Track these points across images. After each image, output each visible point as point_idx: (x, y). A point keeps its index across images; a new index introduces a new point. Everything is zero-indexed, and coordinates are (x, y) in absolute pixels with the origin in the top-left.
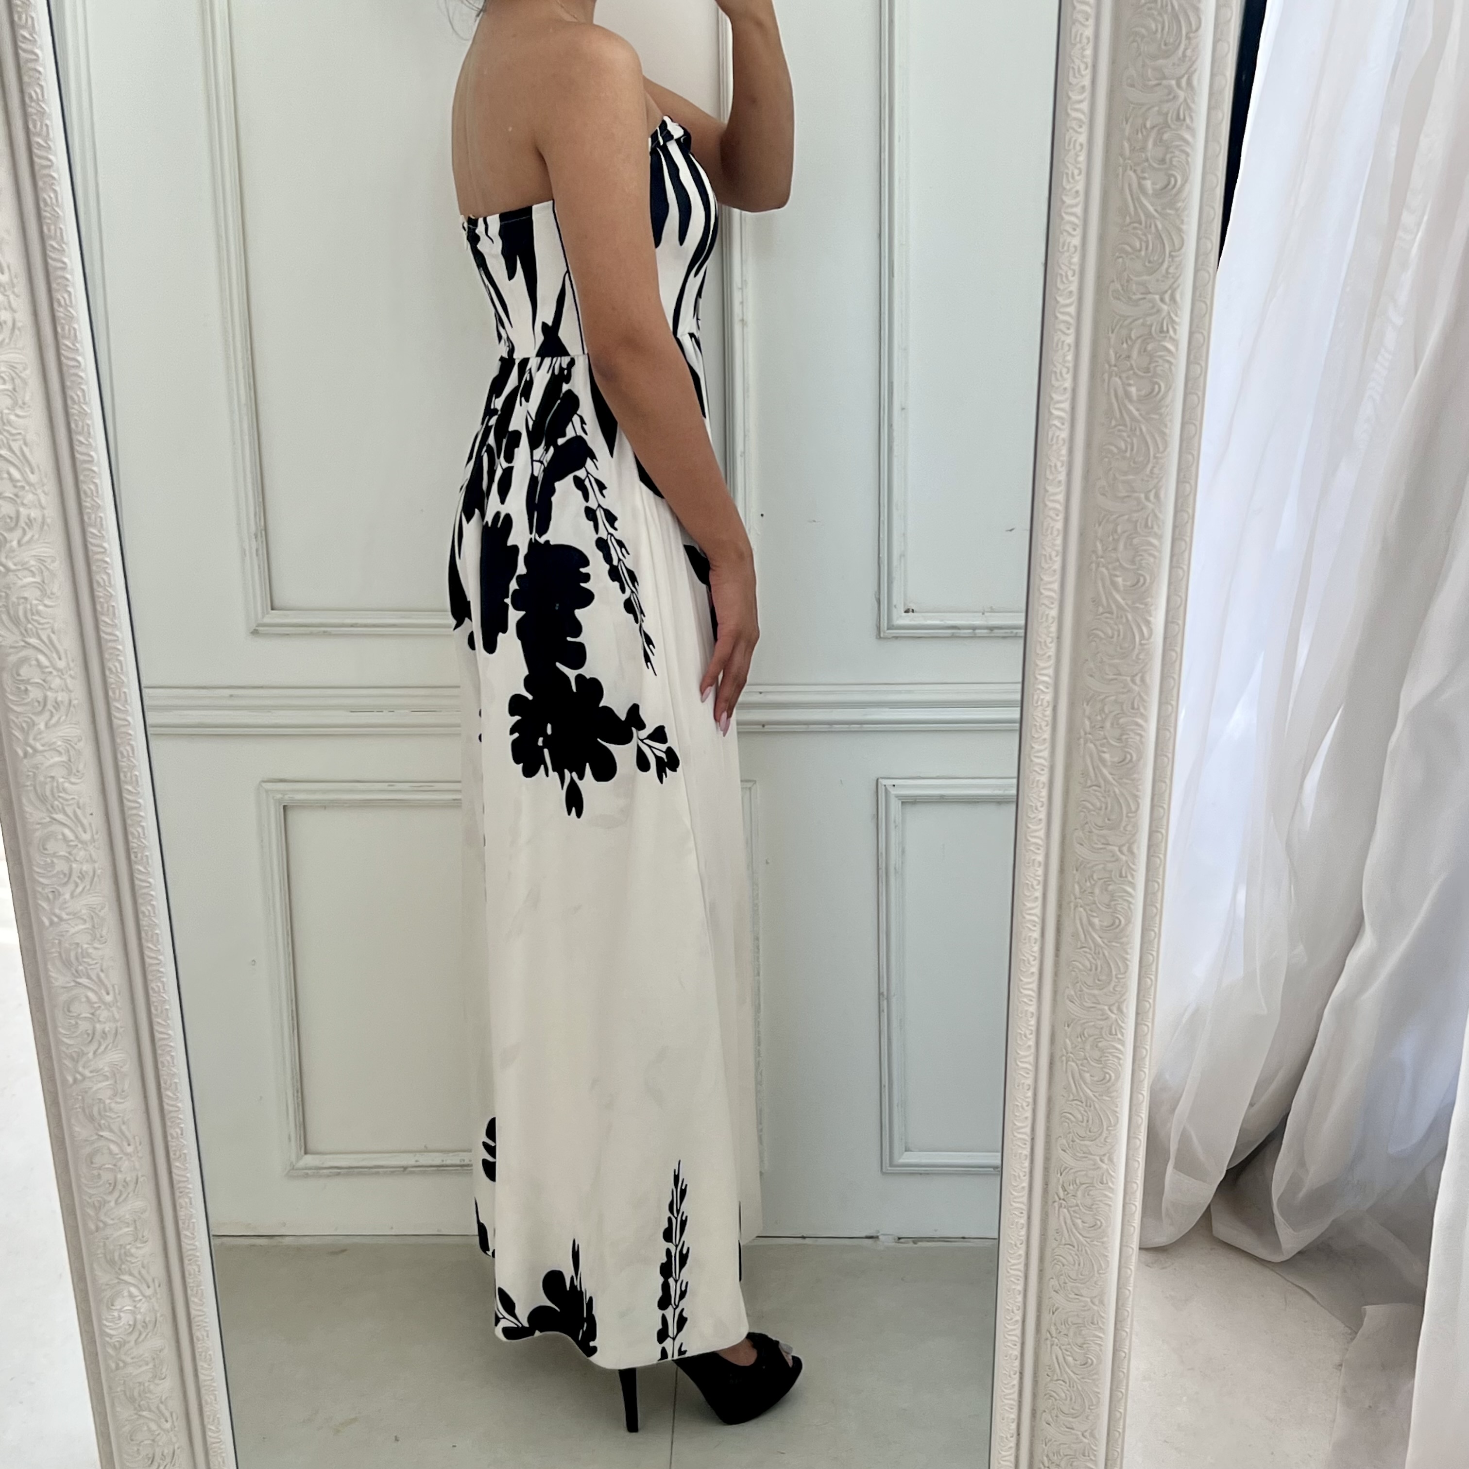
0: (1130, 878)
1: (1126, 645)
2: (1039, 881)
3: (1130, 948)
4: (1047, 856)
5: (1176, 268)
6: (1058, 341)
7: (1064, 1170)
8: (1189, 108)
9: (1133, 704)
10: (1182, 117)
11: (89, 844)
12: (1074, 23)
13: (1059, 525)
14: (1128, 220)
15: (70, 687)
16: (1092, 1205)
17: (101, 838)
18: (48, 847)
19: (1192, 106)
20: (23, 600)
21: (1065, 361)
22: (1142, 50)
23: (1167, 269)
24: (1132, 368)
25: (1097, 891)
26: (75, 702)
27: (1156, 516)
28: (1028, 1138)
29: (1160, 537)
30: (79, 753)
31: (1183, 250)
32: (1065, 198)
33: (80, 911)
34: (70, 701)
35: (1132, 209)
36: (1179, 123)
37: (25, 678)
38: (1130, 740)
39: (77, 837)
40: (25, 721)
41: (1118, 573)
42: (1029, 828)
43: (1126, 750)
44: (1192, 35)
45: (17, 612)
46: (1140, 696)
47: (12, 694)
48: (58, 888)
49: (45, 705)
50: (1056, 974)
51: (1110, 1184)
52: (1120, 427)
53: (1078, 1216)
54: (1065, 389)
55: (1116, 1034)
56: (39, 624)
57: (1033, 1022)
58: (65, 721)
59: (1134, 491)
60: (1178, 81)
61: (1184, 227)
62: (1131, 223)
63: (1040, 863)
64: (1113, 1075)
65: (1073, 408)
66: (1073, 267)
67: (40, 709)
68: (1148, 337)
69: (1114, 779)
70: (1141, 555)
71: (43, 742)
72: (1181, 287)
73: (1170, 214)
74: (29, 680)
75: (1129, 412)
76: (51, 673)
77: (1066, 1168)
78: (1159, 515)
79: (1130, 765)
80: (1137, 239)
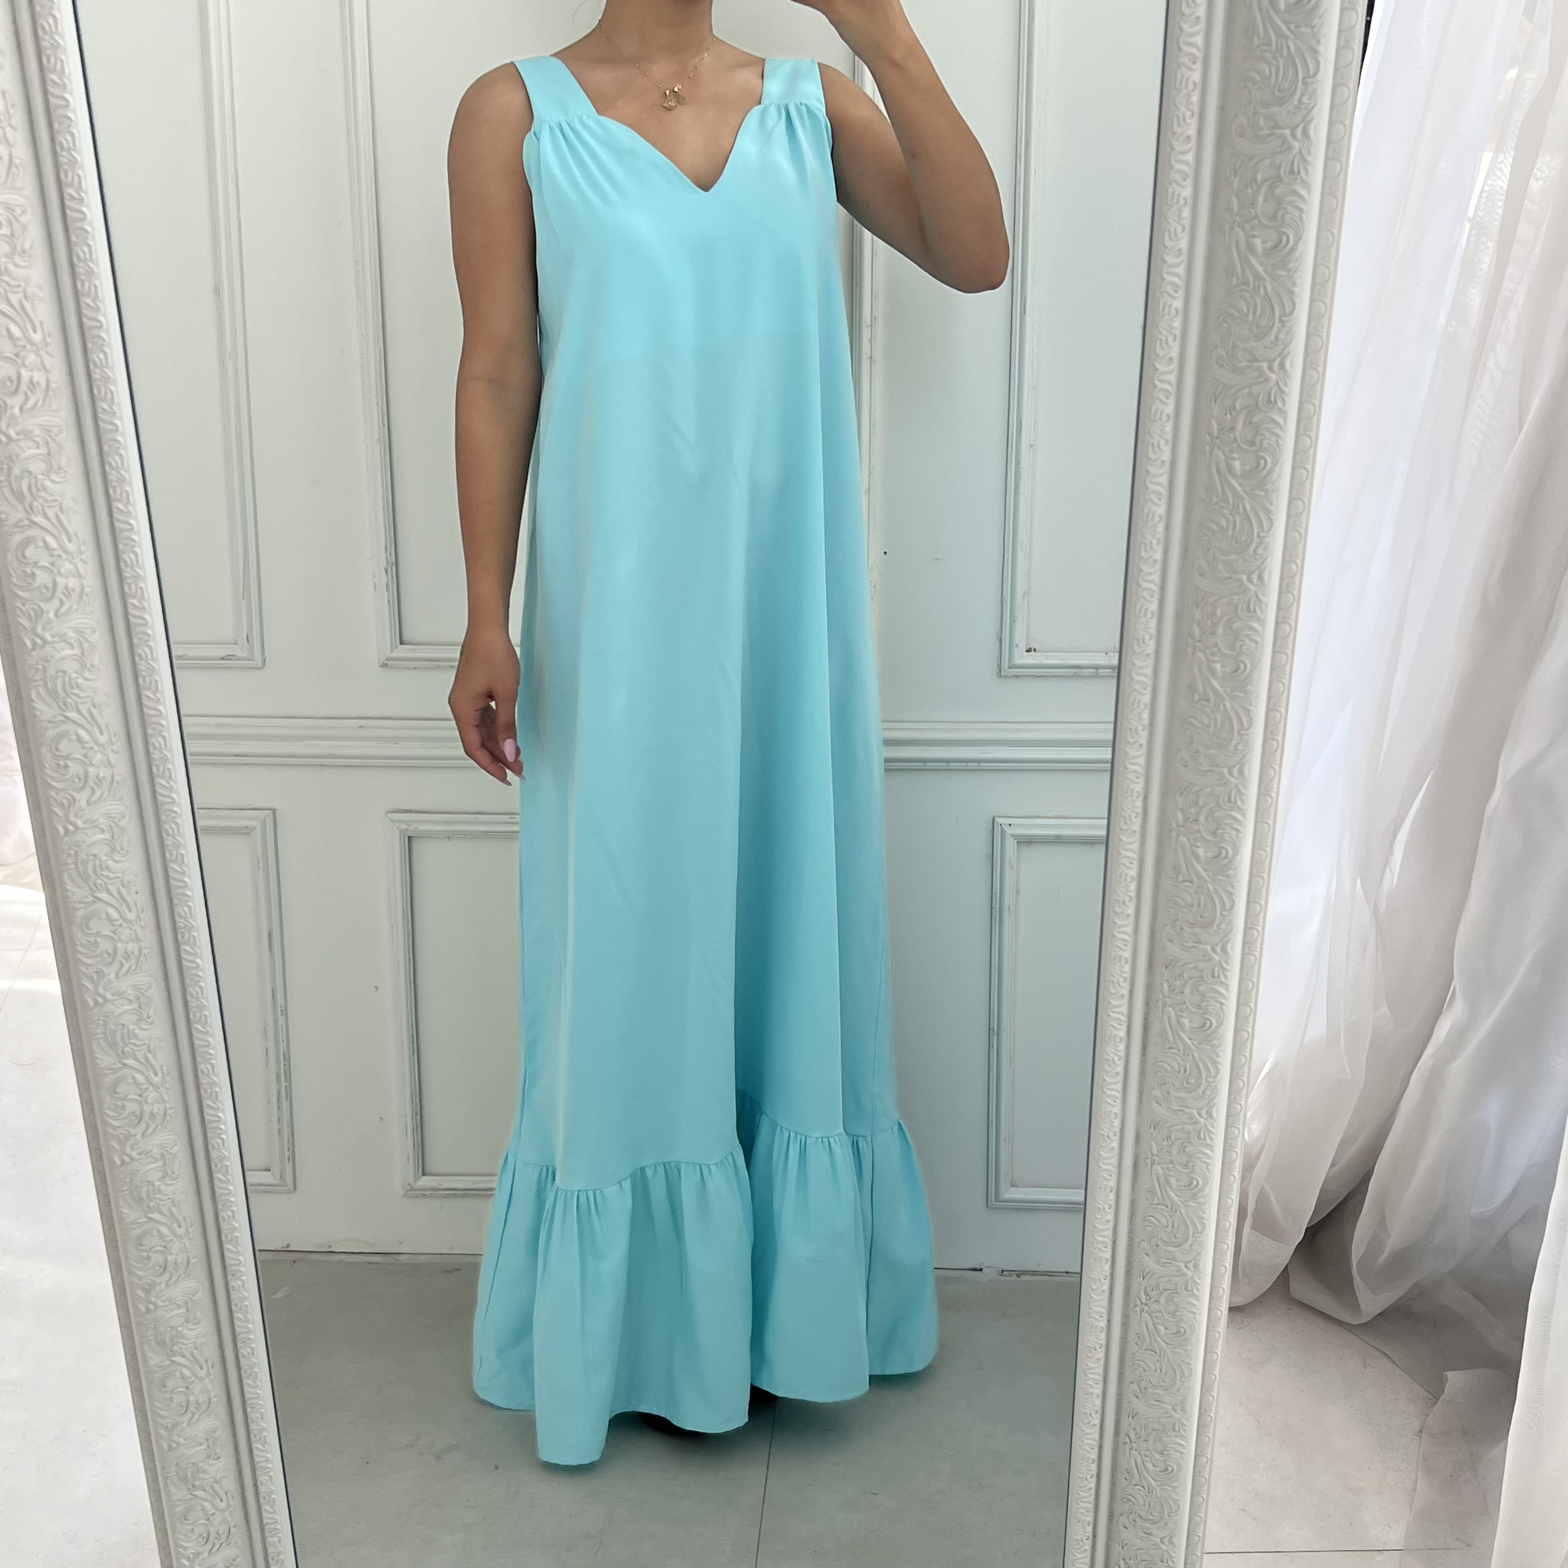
79: (1226, 861)
80: (1243, 302)
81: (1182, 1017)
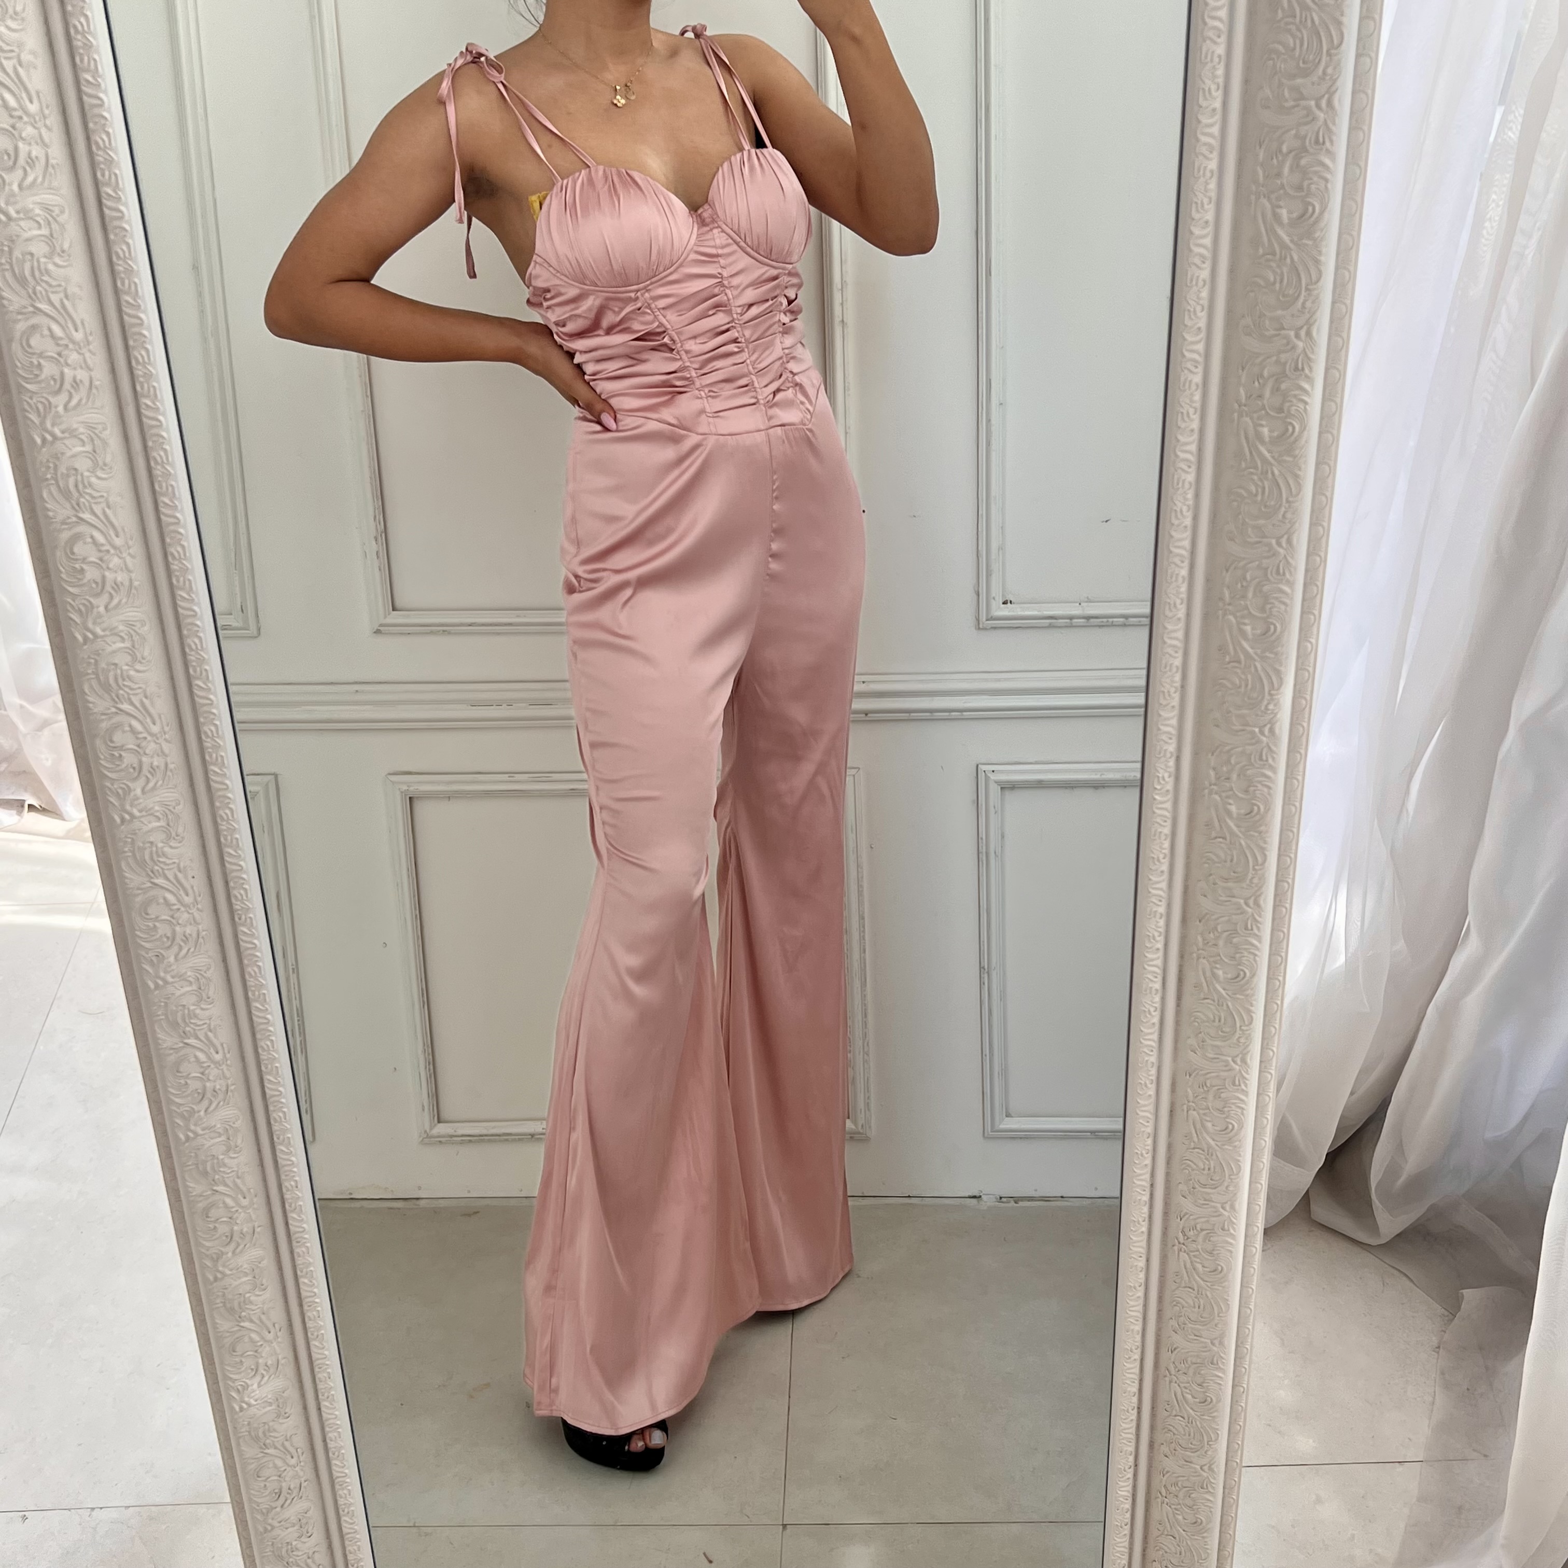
0: (1256, 931)
1: (1255, 695)
2: (1160, 933)
3: (1255, 1000)
4: (1169, 906)
5: (1313, 302)
6: (1186, 380)
7: (1184, 1216)
8: (1329, 130)
9: (1261, 755)
10: (1321, 140)
11: (191, 906)
12: (1205, 41)
13: (1184, 572)
14: (1261, 251)
15: (166, 751)
16: (1213, 1250)
17: (205, 901)
18: (150, 911)
19: (1333, 128)
20: (113, 667)
21: (1192, 401)
22: (1278, 69)
23: (1304, 304)
24: (1263, 408)
26: (171, 766)
27: (1288, 562)
28: (1147, 1185)
29: (1291, 584)
30: (178, 817)
31: (1320, 284)
32: (1193, 229)
33: (186, 973)
34: (166, 765)
35: (1265, 239)
36: (1317, 147)
37: (117, 745)
38: (1257, 792)
39: (179, 901)
40: (121, 788)
41: (1246, 621)
42: (1150, 879)
43: (1254, 801)
44: (1333, 51)
45: (107, 678)
46: (1269, 748)
47: (106, 759)
48: (162, 951)
49: (140, 771)
50: (1177, 1023)
51: (1232, 1231)
52: (1252, 470)
53: (1198, 1260)
54: (1192, 431)
55: (1240, 1085)
56: (132, 689)
57: (1153, 1071)
58: (161, 786)
59: (1264, 537)
60: (1318, 101)
61: (1322, 258)
62: (1263, 255)
63: (1161, 915)
64: (1236, 1125)
65: (1200, 449)
66: (1201, 302)
67: (136, 774)
68: (1281, 376)
69: (1240, 832)
70: (1273, 603)
71: (140, 807)
72: (1317, 324)
73: (1307, 245)
74: (123, 746)
75: (1260, 454)
76: (145, 738)
77: (1186, 1214)
78: (1290, 560)
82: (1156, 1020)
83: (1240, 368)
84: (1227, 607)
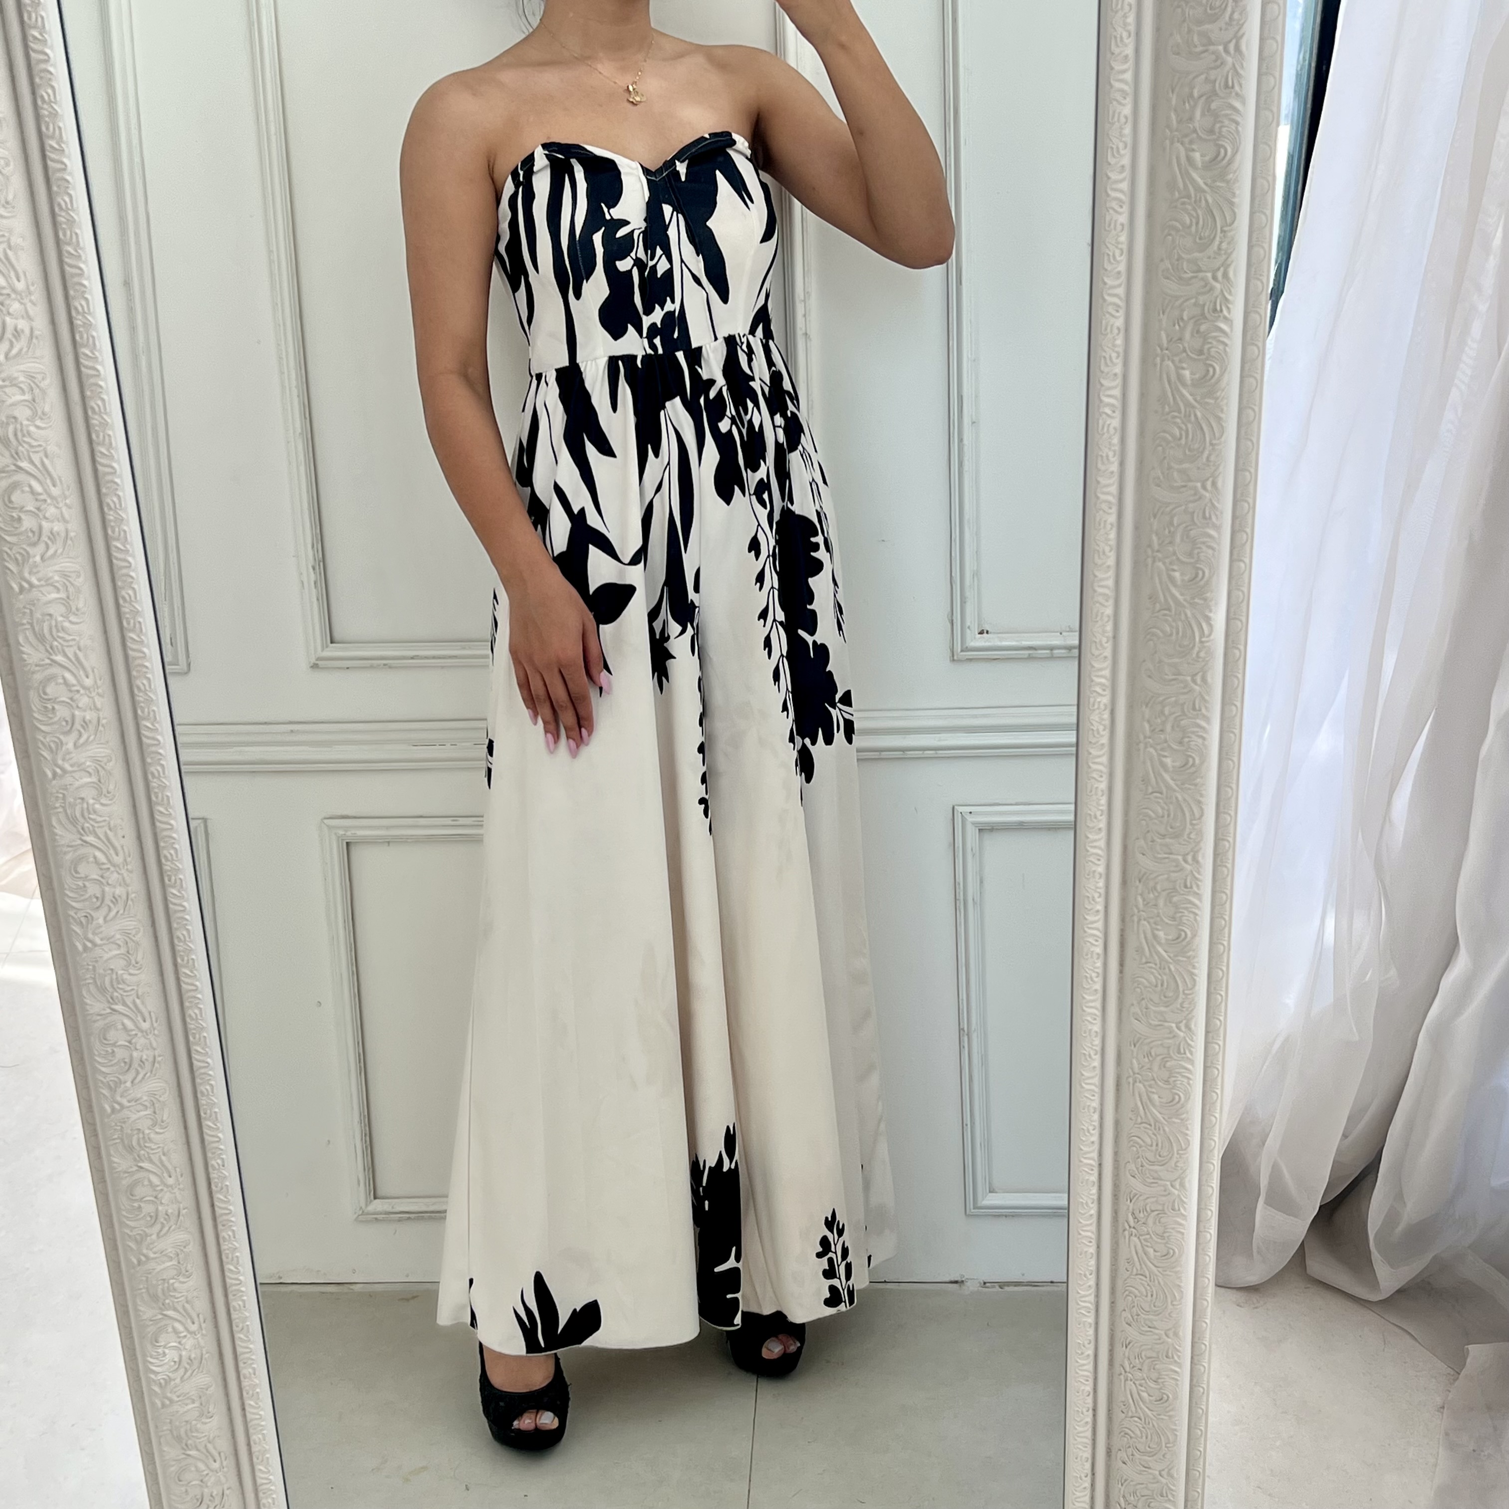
0: (1195, 888)
1: (1186, 643)
2: (1100, 893)
3: (1198, 962)
4: (1108, 867)
5: (1229, 244)
6: (1108, 324)
7: (1133, 1197)
8: (1237, 74)
9: (1194, 705)
10: (1230, 84)
11: (121, 866)
13: (1113, 518)
14: (1177, 195)
16: (1164, 1233)
17: (134, 862)
18: (80, 870)
19: (1242, 72)
20: (48, 617)
21: (1114, 345)
22: (1187, 16)
23: (1219, 245)
24: (1184, 351)
25: (1161, 903)
26: (103, 721)
27: (1214, 506)
28: (1095, 1164)
29: (1218, 528)
30: (109, 774)
31: (1236, 225)
32: (1110, 174)
35: (1180, 184)
36: (1227, 91)
37: (51, 697)
38: (1191, 743)
39: (109, 860)
40: (54, 742)
41: (1175, 567)
42: (1088, 838)
43: (1188, 753)
45: (42, 629)
46: (1202, 697)
47: (39, 711)
48: (91, 912)
49: (72, 725)
50: (1121, 990)
51: (1183, 1211)
52: (1175, 414)
53: (1149, 1244)
54: (1115, 375)
55: (1185, 1053)
56: (65, 641)
57: (1097, 1041)
59: (1190, 481)
60: (1226, 46)
61: (1237, 200)
62: (1179, 199)
63: (1100, 874)
64: (1182, 1096)
65: (1124, 394)
66: (1120, 246)
67: (68, 728)
68: (1201, 317)
69: (1176, 785)
70: (1200, 548)
72: (1234, 264)
73: (1221, 187)
74: (56, 698)
75: (1183, 398)
77: (1136, 1194)
78: (1217, 504)
79: (1193, 769)
80: (1186, 215)
81: (1157, 930)
82: (1098, 986)
83: (1161, 312)
84: (1155, 554)
